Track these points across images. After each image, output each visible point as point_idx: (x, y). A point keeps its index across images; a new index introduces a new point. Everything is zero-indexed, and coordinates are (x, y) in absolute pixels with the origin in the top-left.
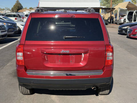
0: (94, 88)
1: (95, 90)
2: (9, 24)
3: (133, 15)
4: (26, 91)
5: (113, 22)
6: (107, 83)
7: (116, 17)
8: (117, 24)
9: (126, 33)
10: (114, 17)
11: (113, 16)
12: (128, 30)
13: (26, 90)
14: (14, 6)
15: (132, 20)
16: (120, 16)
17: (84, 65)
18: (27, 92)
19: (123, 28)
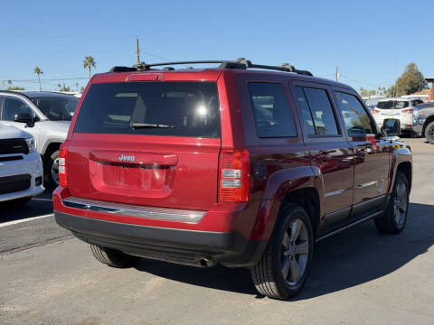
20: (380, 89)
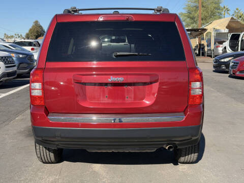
0: (169, 148)
1: (171, 150)
2: (21, 56)
3: (240, 39)
4: (48, 156)
5: (203, 54)
6: (192, 136)
7: (209, 45)
8: (211, 56)
9: (227, 70)
10: (206, 44)
11: (204, 42)
12: (231, 64)
13: (48, 154)
14: (31, 30)
15: (238, 48)
16: (217, 43)
17: (152, 103)
18: (49, 158)
19: (222, 60)
20: (16, 35)
